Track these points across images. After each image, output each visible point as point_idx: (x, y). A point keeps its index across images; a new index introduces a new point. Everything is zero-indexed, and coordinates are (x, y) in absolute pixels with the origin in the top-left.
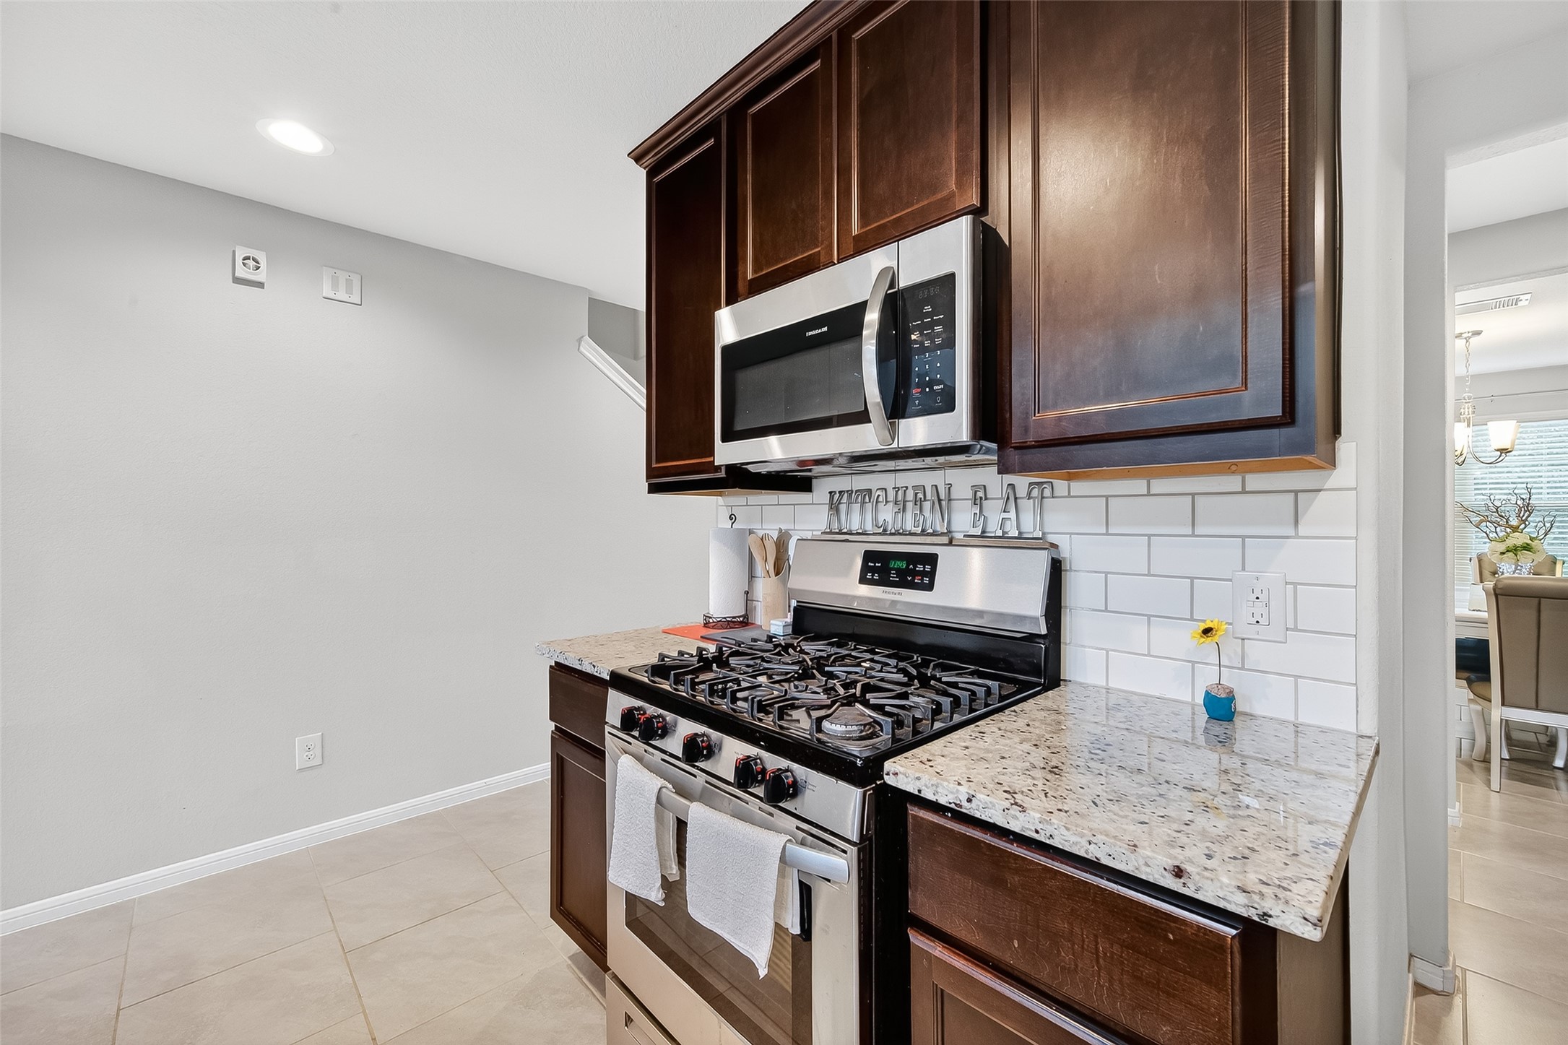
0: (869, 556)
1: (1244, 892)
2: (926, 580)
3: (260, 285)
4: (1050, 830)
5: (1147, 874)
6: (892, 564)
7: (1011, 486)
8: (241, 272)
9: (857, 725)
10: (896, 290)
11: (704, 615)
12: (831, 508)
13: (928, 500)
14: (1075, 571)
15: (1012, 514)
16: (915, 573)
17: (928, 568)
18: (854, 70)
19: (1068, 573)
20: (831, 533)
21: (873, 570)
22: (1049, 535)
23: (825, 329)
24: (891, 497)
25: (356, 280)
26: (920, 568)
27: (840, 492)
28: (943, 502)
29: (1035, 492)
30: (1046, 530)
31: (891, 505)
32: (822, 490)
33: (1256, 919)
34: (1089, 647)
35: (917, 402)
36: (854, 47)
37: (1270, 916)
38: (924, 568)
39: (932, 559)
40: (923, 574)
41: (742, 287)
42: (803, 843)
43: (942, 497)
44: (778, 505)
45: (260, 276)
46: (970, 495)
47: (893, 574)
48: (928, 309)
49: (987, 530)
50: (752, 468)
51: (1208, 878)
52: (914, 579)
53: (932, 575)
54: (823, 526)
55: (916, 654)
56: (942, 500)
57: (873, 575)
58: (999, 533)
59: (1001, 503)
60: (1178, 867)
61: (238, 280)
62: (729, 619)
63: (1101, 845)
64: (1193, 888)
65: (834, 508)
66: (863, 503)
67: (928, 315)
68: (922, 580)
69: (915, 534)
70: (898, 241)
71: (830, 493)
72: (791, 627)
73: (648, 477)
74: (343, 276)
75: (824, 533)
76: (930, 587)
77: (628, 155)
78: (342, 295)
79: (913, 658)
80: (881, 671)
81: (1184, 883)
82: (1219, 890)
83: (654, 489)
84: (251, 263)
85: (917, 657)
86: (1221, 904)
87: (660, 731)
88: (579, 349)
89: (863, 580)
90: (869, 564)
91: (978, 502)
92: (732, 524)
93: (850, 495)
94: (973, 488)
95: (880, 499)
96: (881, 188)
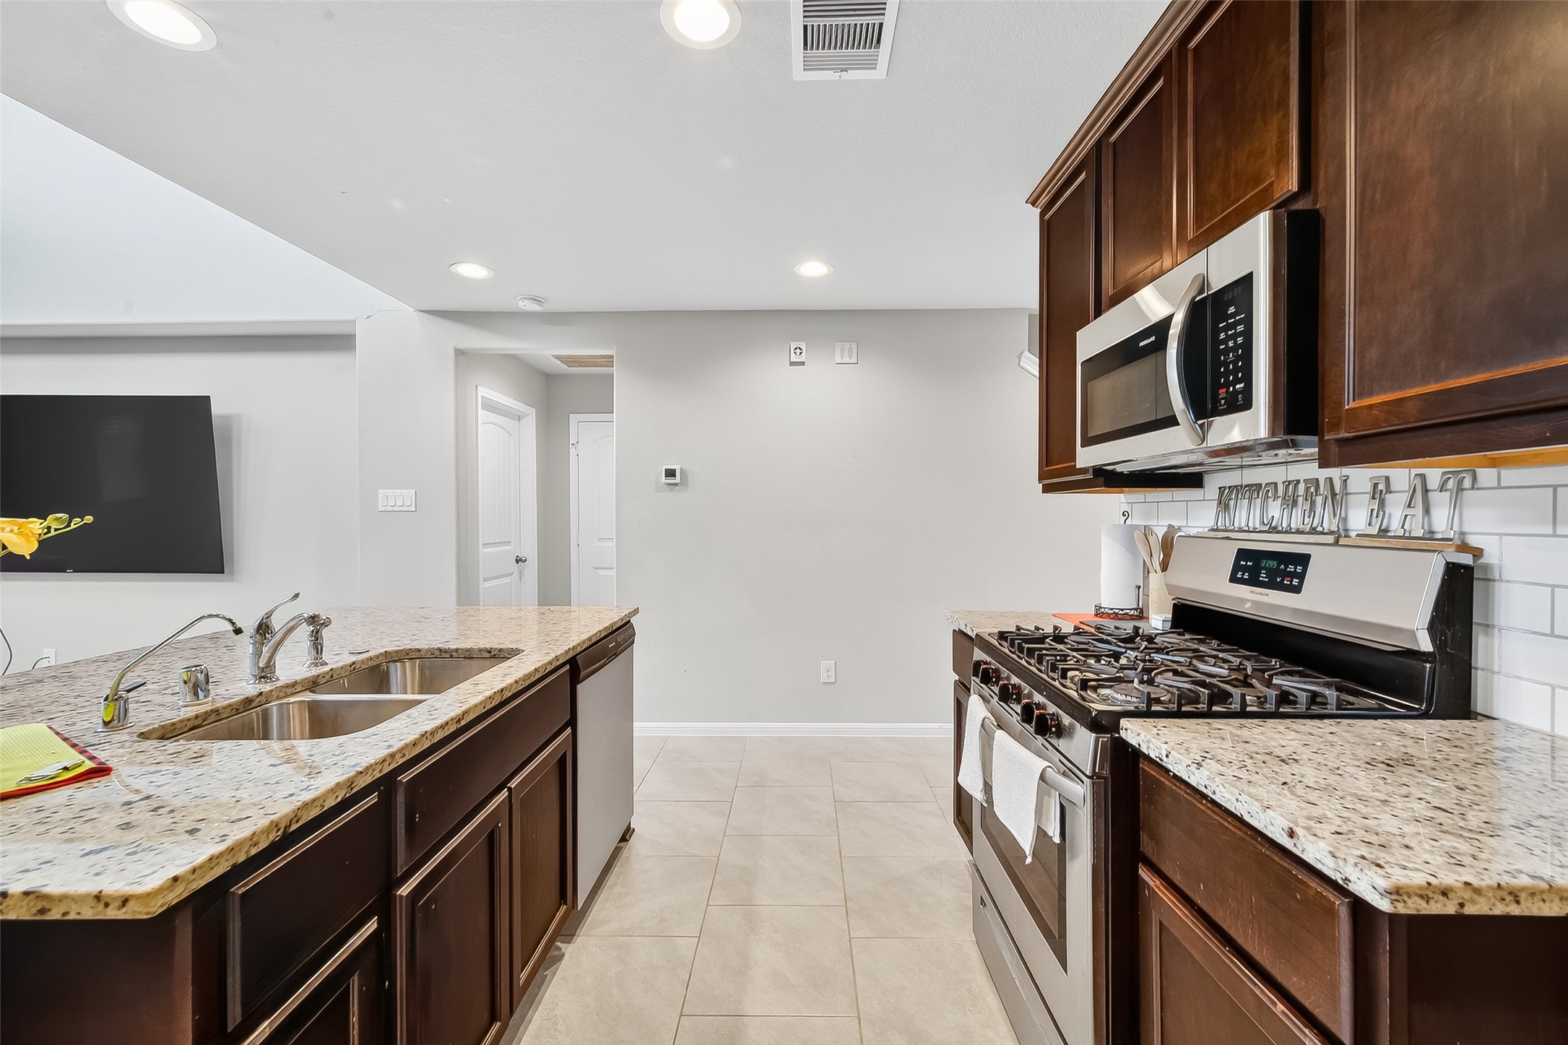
0: (1242, 554)
1: (1334, 856)
2: (1295, 582)
3: (803, 363)
4: (1214, 787)
5: (1272, 832)
6: (1263, 563)
7: (1423, 477)
8: (794, 358)
9: (1137, 698)
10: (1205, 294)
11: (1096, 606)
12: (1220, 503)
13: (1320, 495)
14: (1507, 581)
15: (1419, 510)
16: (1285, 574)
17: (1299, 569)
18: (1190, 78)
19: (1497, 583)
20: (1217, 530)
21: (1244, 569)
22: (1470, 536)
23: (1153, 338)
24: (1280, 493)
25: (854, 345)
26: (1291, 568)
27: (1230, 487)
28: (1336, 497)
29: (1450, 484)
30: (1466, 529)
31: (1280, 500)
32: (1214, 483)
33: (1340, 882)
34: (1527, 680)
35: (1223, 402)
36: (1190, 56)
37: (1350, 881)
38: (1295, 568)
39: (1304, 560)
40: (1293, 575)
41: (1104, 300)
42: (1064, 774)
43: (1337, 490)
44: (1173, 501)
45: (802, 358)
46: (1369, 488)
47: (1264, 574)
48: (1232, 310)
49: (1391, 529)
50: (1119, 468)
51: (1310, 841)
52: (1282, 580)
53: (1302, 577)
54: (1211, 524)
55: (1274, 658)
56: (1337, 494)
57: (1243, 575)
58: (1401, 533)
59: (1405, 497)
60: (1291, 829)
61: (792, 364)
62: (1117, 611)
63: (1243, 802)
64: (1300, 849)
65: (1223, 505)
66: (1250, 500)
67: (1233, 315)
68: (1291, 581)
69: (1302, 532)
70: (1207, 247)
71: (1220, 488)
72: (1170, 623)
73: (1040, 479)
74: (847, 345)
75: (1213, 530)
76: (1297, 590)
77: (1026, 202)
78: (846, 360)
79: (1271, 662)
80: (1214, 666)
81: (1295, 844)
82: (1317, 853)
83: (1047, 489)
84: (798, 351)
85: (1276, 662)
86: (1319, 866)
87: (994, 680)
88: (1019, 365)
89: (1233, 579)
90: (1242, 563)
91: (1377, 496)
92: (1125, 521)
93: (1238, 490)
94: (1372, 480)
95: (1270, 494)
96: (1213, 189)
